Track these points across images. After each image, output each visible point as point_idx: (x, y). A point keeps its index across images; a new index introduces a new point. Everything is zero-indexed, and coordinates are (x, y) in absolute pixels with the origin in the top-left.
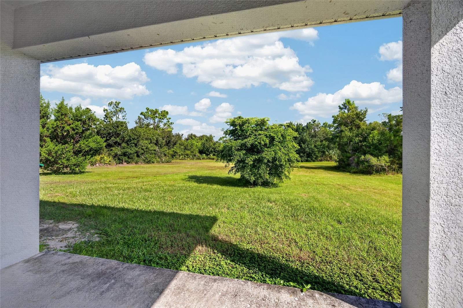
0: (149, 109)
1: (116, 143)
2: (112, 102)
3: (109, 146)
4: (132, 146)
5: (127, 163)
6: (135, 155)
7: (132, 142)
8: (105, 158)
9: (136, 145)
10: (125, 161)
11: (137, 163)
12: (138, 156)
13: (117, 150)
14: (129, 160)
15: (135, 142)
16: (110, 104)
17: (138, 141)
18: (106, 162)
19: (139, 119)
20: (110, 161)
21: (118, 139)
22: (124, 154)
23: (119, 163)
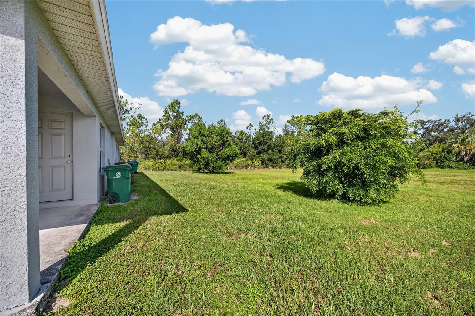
0: (294, 116)
1: (264, 150)
2: (264, 115)
3: (259, 153)
4: (277, 153)
5: (272, 168)
6: (280, 160)
7: (276, 149)
8: (256, 162)
9: (280, 151)
10: (271, 166)
11: (280, 167)
12: (282, 161)
13: (265, 156)
14: (274, 165)
15: (279, 148)
16: (263, 117)
17: (282, 148)
18: (256, 166)
19: (286, 126)
20: (258, 166)
21: (265, 147)
22: (270, 160)
23: (266, 167)
